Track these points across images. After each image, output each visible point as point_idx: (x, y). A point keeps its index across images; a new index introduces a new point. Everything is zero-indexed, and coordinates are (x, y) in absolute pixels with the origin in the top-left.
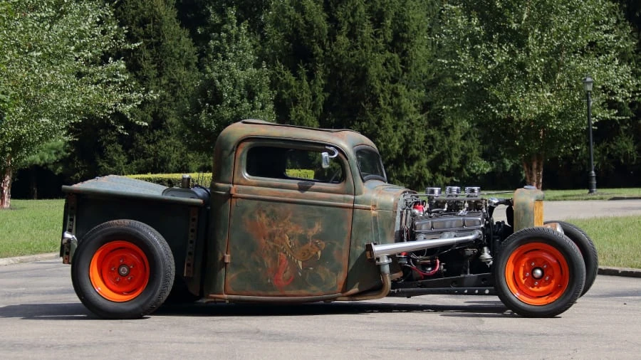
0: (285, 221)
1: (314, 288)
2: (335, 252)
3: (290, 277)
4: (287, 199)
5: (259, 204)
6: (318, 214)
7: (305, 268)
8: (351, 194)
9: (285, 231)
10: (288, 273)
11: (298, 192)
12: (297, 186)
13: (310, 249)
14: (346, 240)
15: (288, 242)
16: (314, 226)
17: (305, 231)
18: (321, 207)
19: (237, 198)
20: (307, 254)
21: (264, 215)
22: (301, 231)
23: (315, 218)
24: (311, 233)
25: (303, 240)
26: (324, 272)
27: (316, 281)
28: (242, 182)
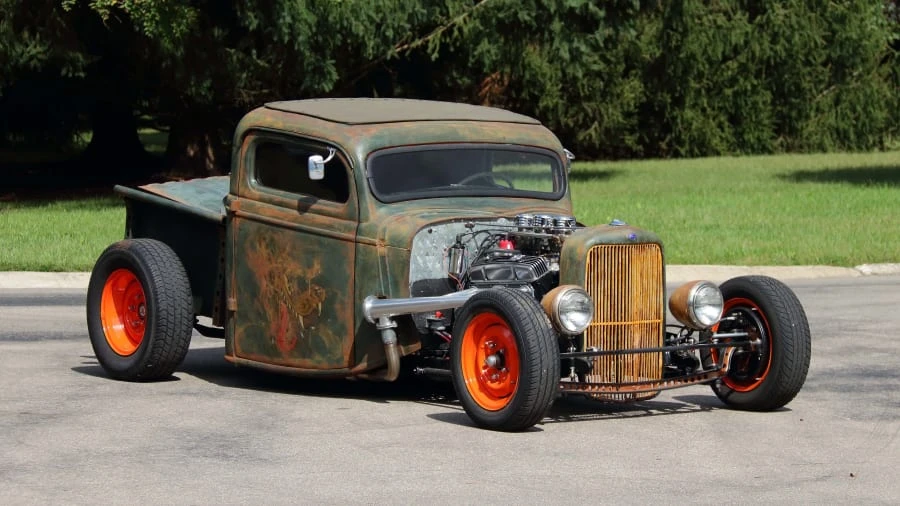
0: (284, 255)
1: (318, 357)
2: (337, 306)
3: (293, 338)
4: (285, 223)
5: (259, 229)
6: (316, 248)
7: (307, 327)
8: (354, 220)
9: (284, 270)
10: (290, 332)
11: (295, 212)
12: (295, 202)
13: (310, 298)
14: (349, 289)
15: (287, 286)
16: (313, 265)
17: (304, 272)
18: (322, 238)
19: (239, 216)
20: (307, 307)
21: (264, 244)
22: (299, 272)
23: (313, 252)
24: (311, 275)
25: (302, 284)
26: (326, 334)
27: (320, 348)
28: (246, 193)
